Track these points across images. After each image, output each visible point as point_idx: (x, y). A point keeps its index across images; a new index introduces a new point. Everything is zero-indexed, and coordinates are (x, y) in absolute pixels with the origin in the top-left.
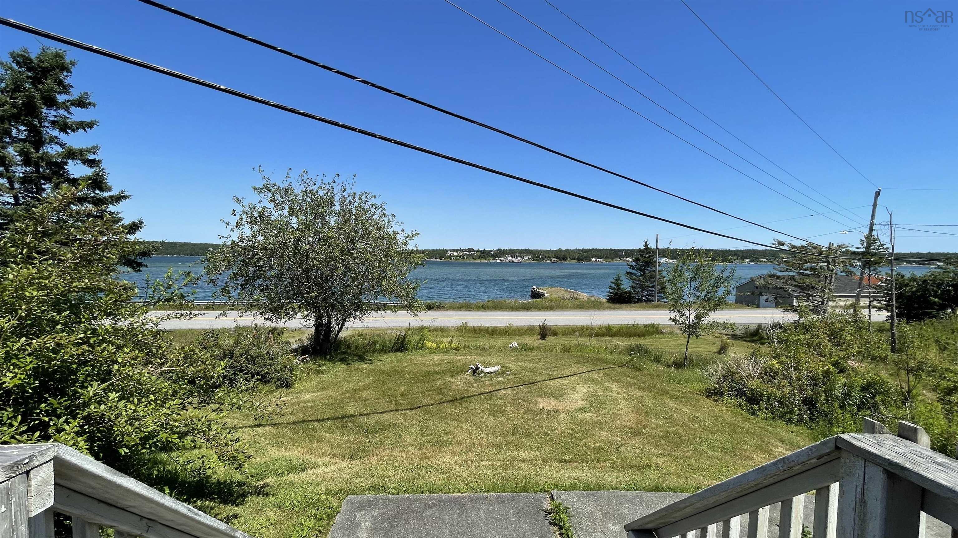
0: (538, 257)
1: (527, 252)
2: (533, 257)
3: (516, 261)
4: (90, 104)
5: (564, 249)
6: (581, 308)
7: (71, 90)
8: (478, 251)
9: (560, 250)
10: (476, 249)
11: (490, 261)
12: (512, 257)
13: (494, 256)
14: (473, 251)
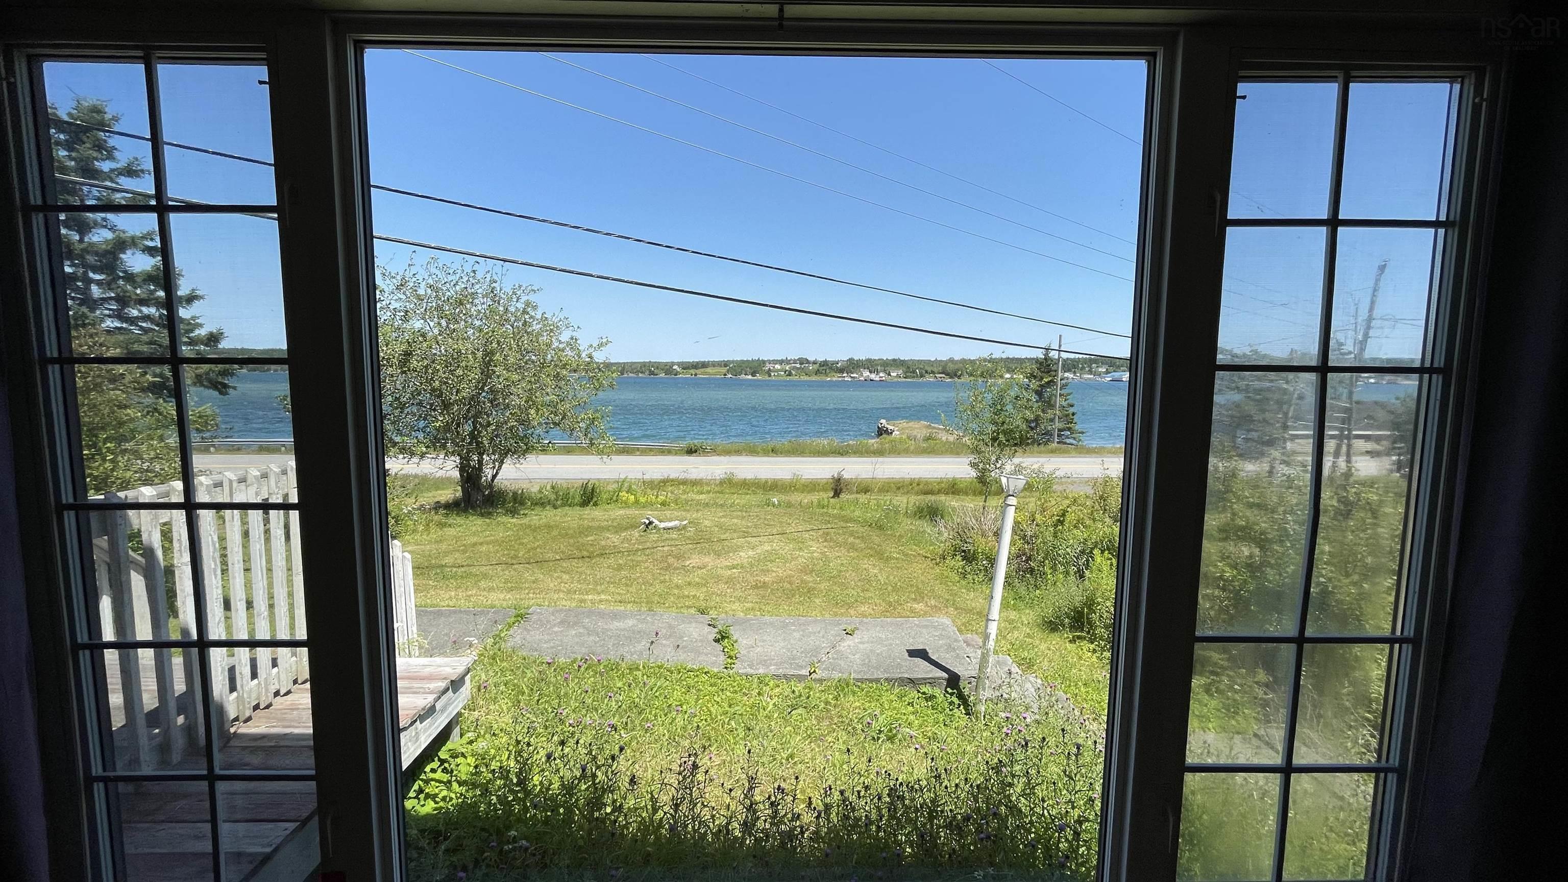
0: (914, 372)
1: (896, 363)
2: (905, 373)
3: (878, 379)
4: (142, 171)
5: (957, 358)
6: (929, 453)
7: (116, 154)
8: (815, 363)
9: (951, 360)
10: (811, 359)
11: (834, 379)
12: (871, 372)
13: (841, 371)
14: (808, 362)
